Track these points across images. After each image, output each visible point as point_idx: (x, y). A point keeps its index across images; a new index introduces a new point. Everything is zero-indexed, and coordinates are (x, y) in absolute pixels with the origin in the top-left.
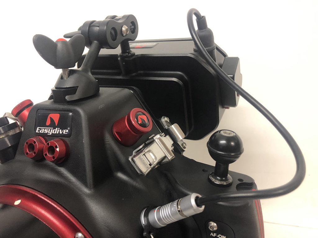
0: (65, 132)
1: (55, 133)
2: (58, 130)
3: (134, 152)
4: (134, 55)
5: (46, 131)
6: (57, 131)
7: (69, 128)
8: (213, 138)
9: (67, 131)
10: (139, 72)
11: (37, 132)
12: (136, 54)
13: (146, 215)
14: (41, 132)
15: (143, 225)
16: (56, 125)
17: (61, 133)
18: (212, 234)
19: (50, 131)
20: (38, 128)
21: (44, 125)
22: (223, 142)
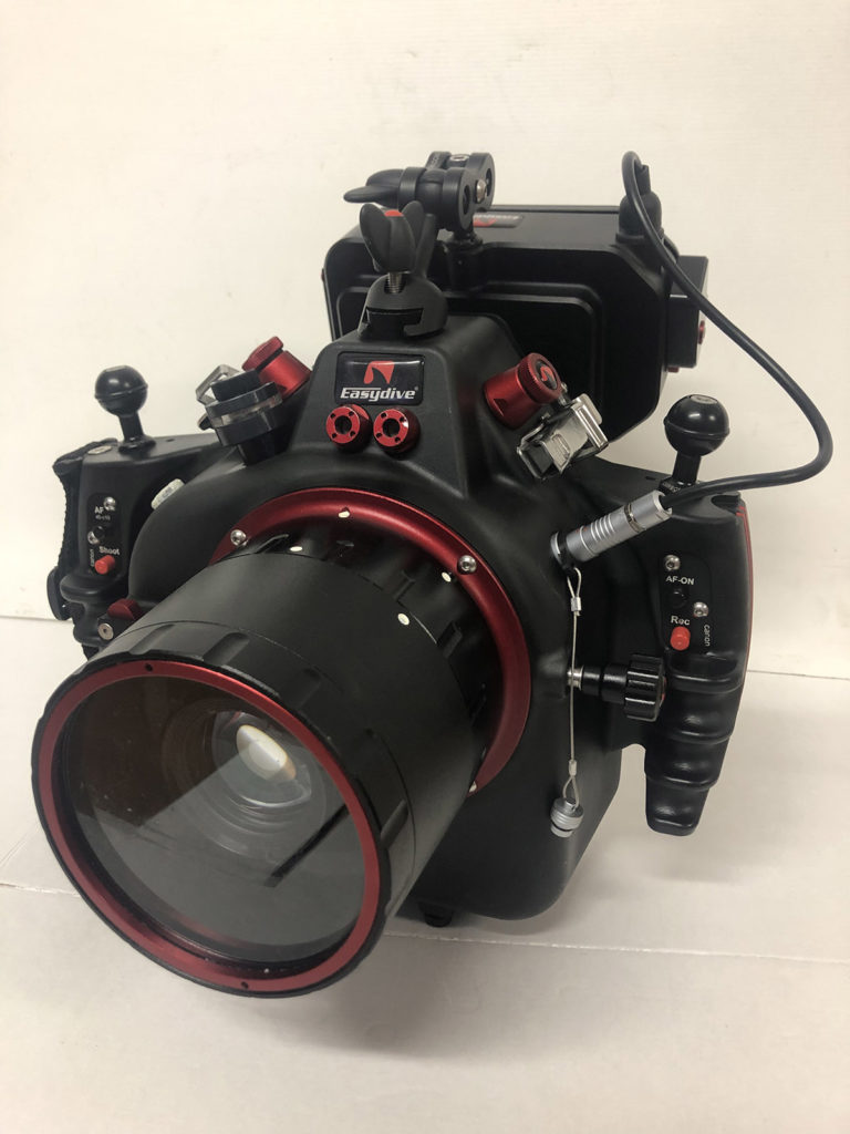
0: (408, 395)
1: (387, 397)
2: (393, 393)
3: (523, 440)
4: (480, 243)
5: (365, 395)
6: (390, 394)
7: (416, 388)
8: (675, 411)
9: (413, 393)
10: (490, 283)
11: (343, 396)
12: (484, 242)
13: (562, 542)
14: (352, 396)
15: (557, 557)
16: (388, 382)
17: (399, 397)
18: (669, 579)
19: (376, 395)
20: (345, 389)
21: (360, 384)
22: (695, 415)
